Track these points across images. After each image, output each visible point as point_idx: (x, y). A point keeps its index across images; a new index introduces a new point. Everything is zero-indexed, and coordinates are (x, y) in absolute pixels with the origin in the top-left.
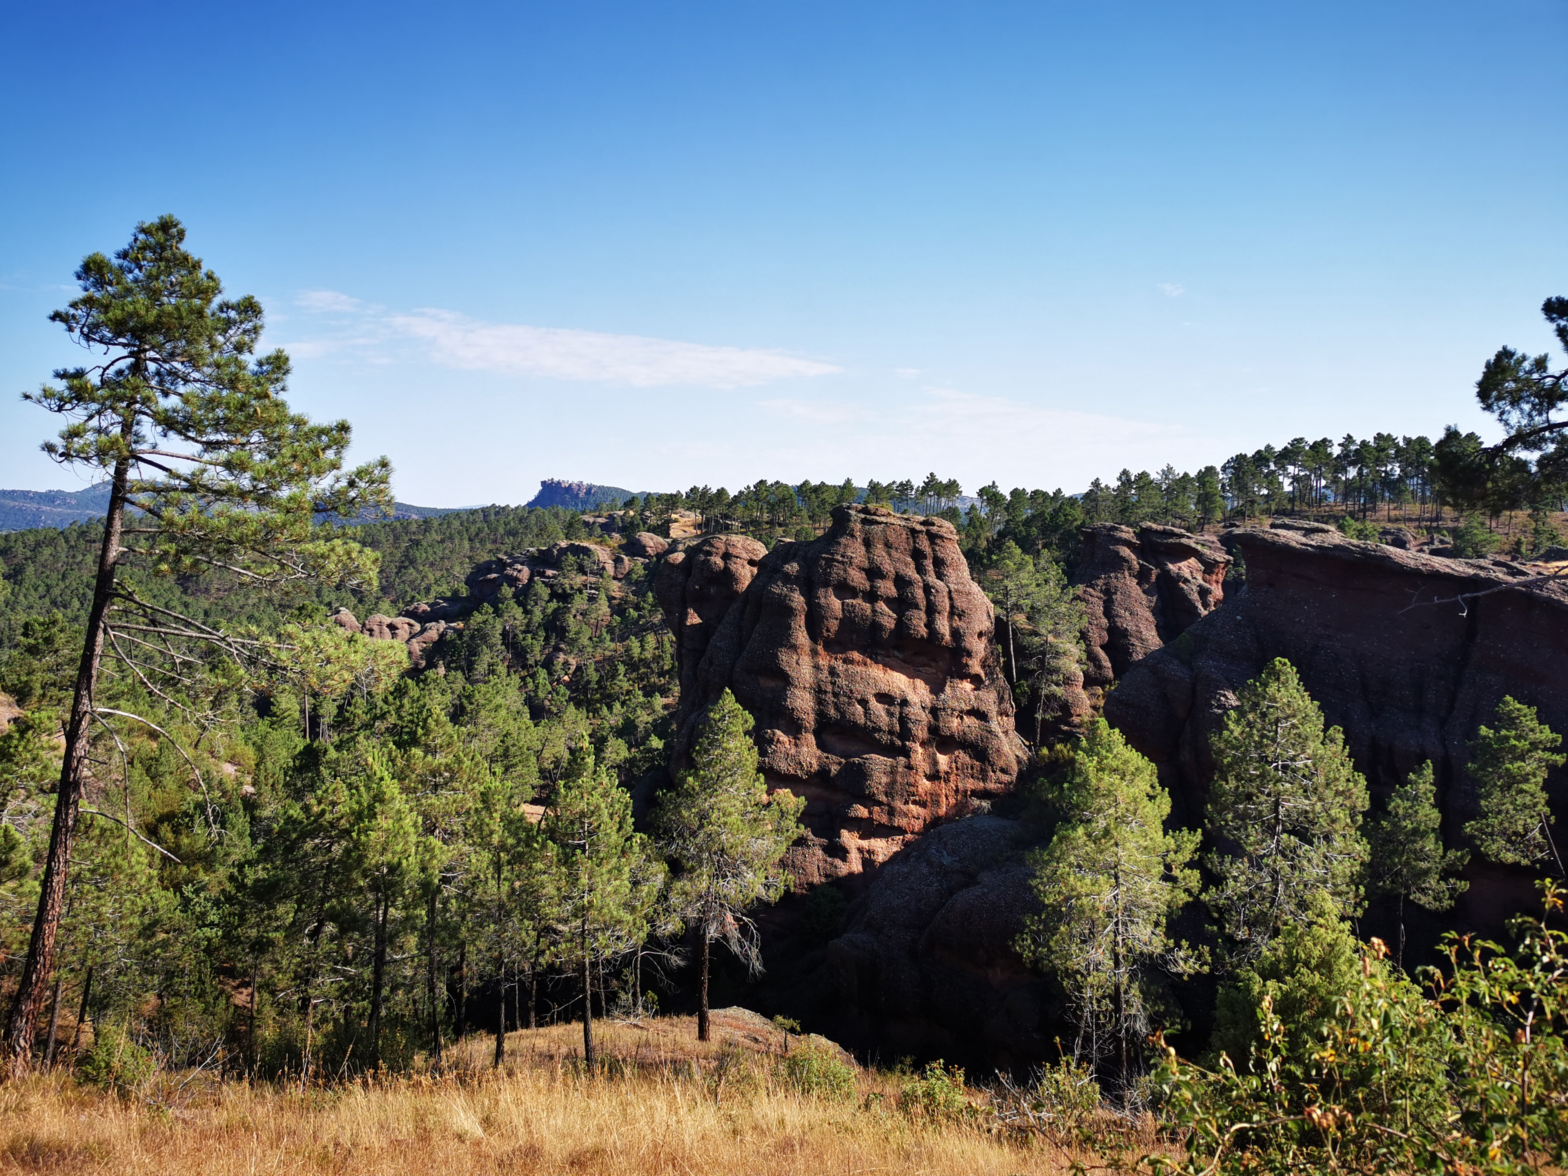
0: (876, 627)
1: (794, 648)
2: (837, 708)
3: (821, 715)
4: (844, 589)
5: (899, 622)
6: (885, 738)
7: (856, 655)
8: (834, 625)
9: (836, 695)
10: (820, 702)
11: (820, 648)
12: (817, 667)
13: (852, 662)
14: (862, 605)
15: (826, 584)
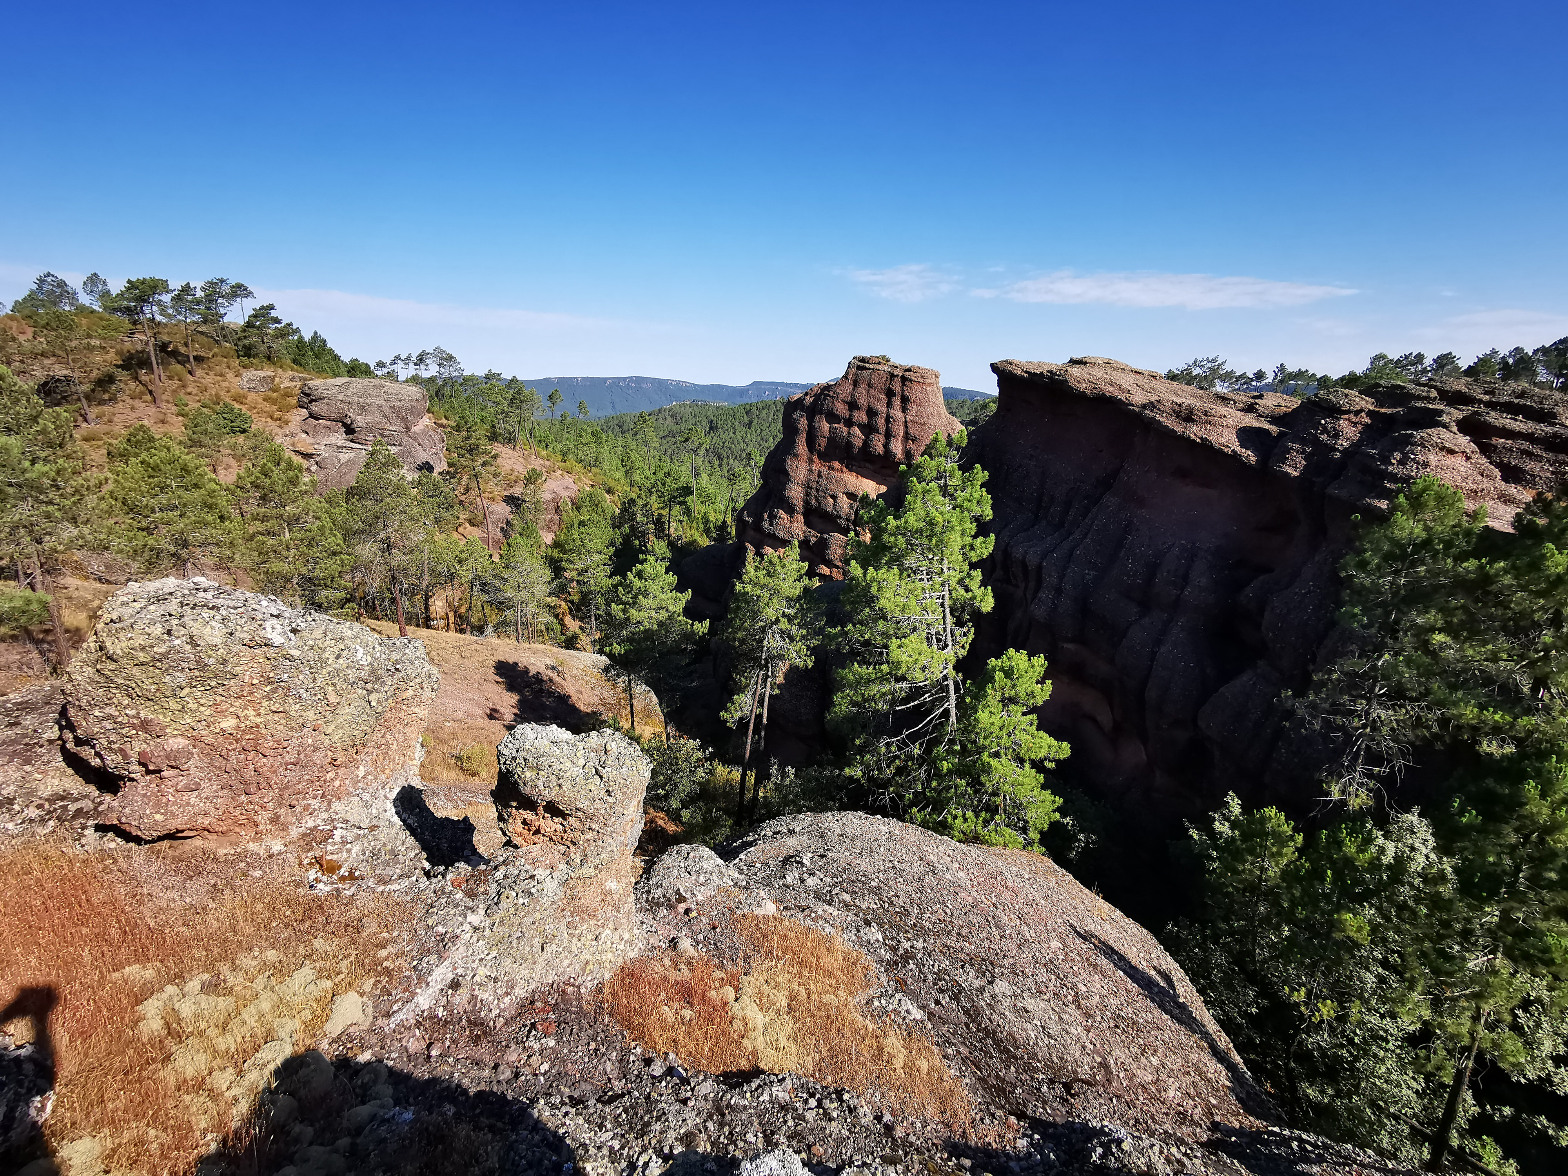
0: (849, 445)
1: (795, 456)
2: (817, 500)
3: (807, 503)
4: (832, 417)
5: (866, 444)
6: (843, 523)
7: (837, 464)
8: (823, 442)
9: (817, 491)
10: (807, 494)
11: (815, 458)
12: (811, 471)
13: (833, 469)
14: (842, 428)
15: (821, 414)
